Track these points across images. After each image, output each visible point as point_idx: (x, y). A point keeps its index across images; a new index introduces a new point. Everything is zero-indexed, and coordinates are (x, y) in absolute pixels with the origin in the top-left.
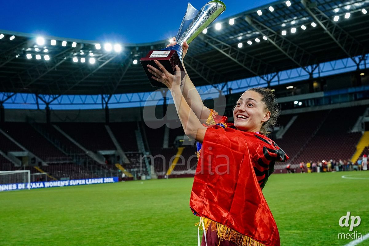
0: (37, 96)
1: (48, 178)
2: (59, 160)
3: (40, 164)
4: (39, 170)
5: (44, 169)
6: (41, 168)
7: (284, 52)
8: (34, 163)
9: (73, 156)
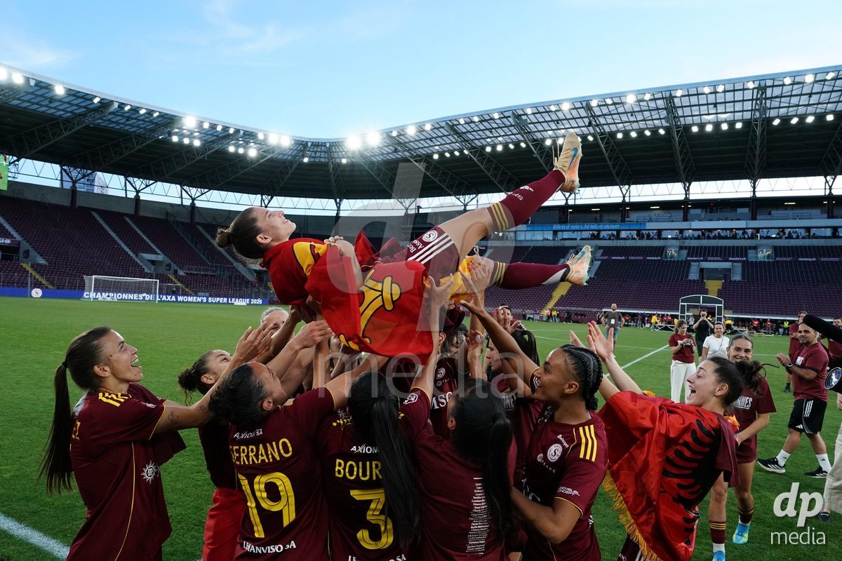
0: (182, 188)
1: (183, 290)
2: (200, 270)
3: (176, 272)
4: (174, 279)
5: (180, 279)
6: (176, 278)
7: (487, 173)
8: (169, 270)
9: (216, 267)
